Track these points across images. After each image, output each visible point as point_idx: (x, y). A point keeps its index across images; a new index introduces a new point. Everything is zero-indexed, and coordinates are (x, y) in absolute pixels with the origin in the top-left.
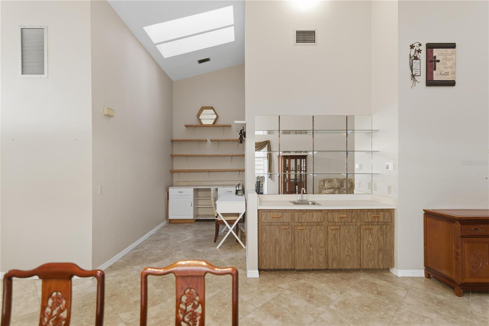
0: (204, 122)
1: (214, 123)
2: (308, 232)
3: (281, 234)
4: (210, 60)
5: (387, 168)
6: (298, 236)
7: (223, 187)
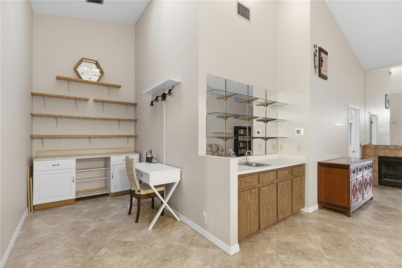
0: (85, 77)
1: (98, 80)
2: (268, 191)
3: (251, 198)
4: (102, 4)
5: (298, 132)
6: (262, 197)
7: (117, 155)
